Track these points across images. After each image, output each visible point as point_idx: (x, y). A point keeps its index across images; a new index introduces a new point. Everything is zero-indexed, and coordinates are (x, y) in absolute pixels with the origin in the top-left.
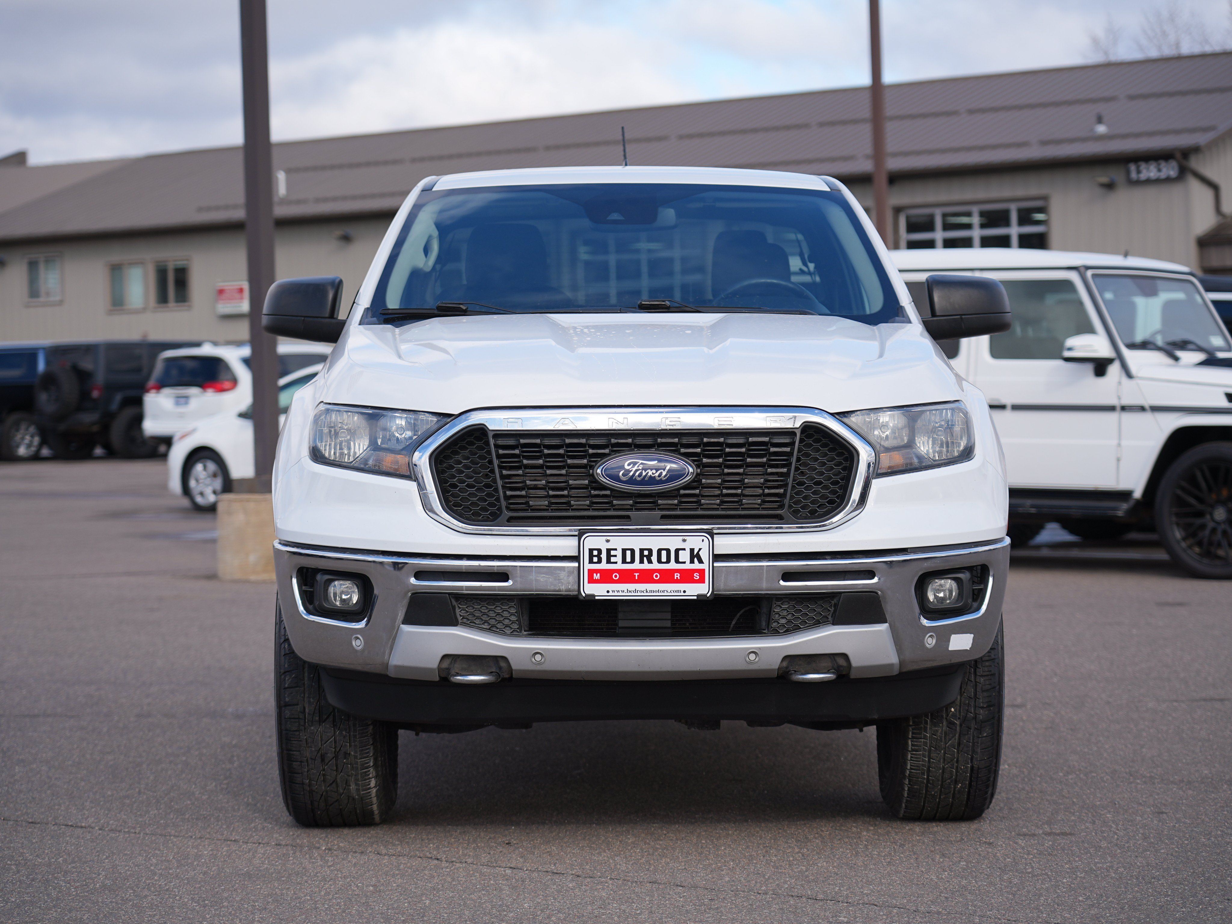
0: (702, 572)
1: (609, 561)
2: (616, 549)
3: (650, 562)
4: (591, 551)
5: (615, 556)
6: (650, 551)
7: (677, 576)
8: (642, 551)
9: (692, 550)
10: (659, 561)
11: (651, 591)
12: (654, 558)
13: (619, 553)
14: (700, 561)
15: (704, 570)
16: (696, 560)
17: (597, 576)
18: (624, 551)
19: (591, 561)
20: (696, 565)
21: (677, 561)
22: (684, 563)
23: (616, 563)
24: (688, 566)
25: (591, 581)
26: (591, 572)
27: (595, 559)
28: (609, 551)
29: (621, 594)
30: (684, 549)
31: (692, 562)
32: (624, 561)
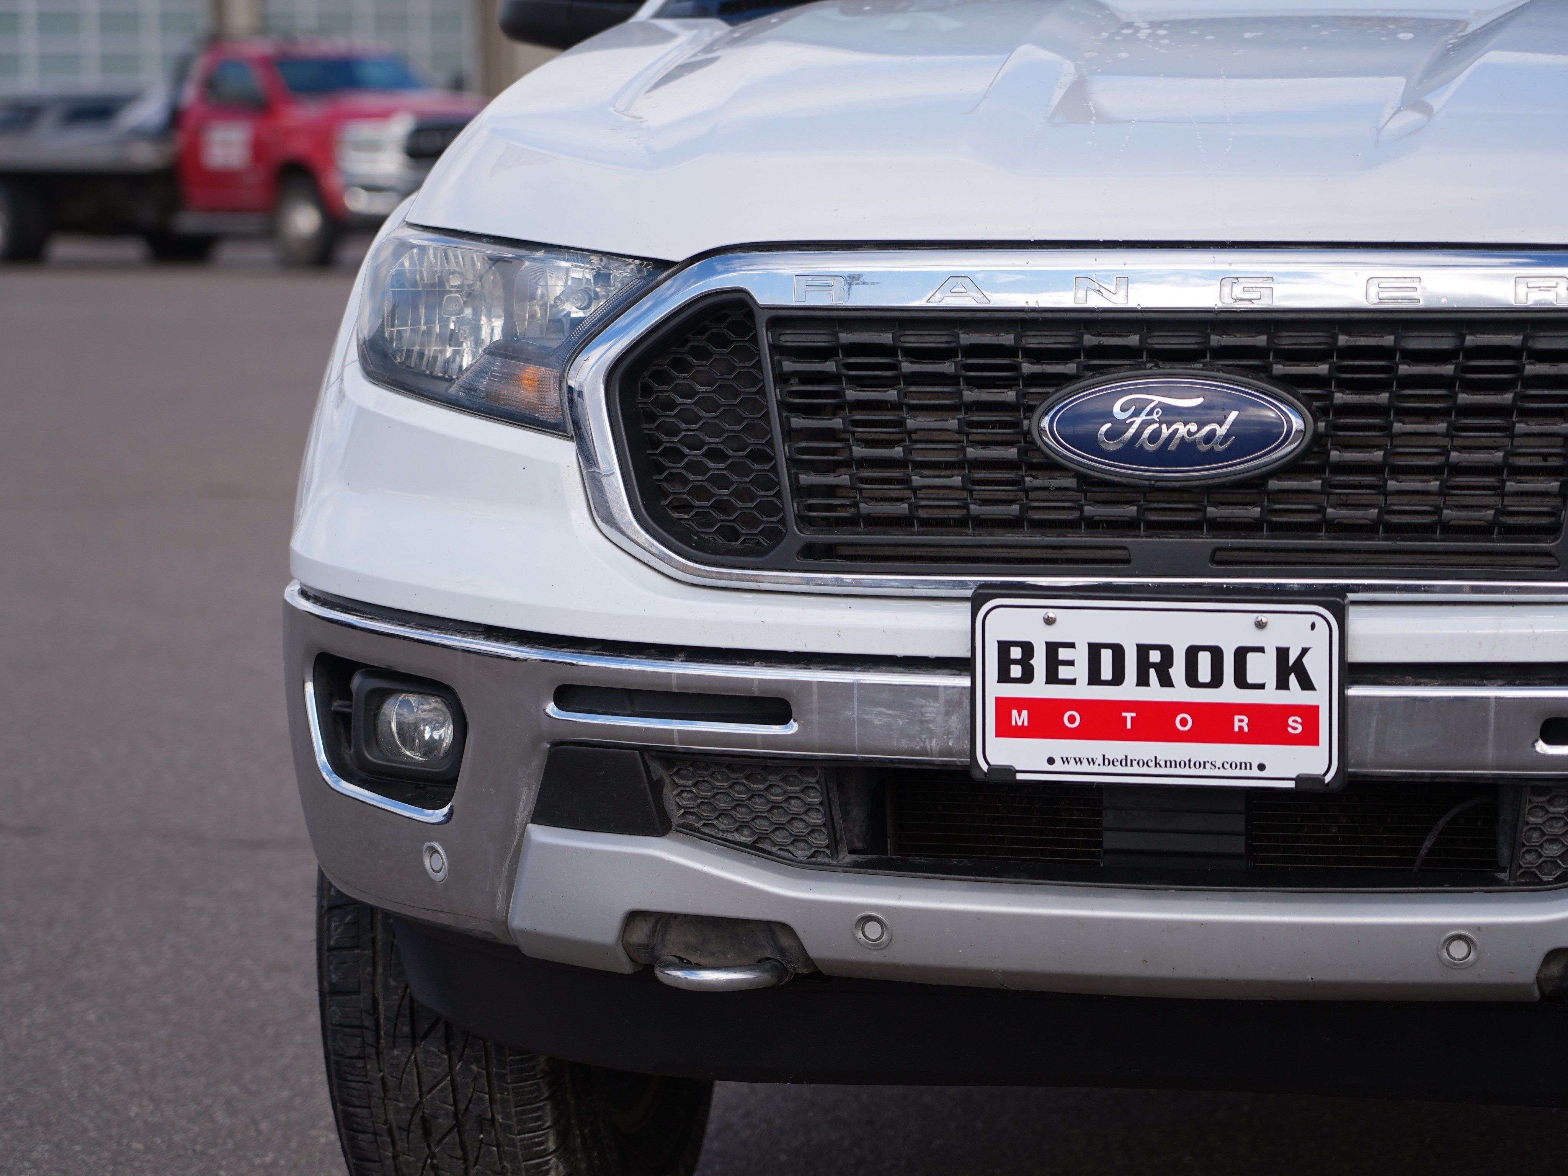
0: (1309, 714)
1: (1052, 678)
2: (1072, 645)
3: (1166, 681)
4: (1004, 647)
5: (1071, 663)
6: (1167, 651)
7: (1241, 722)
8: (1143, 650)
9: (1282, 653)
10: (1192, 680)
11: (1169, 763)
12: (1178, 672)
13: (1081, 656)
14: (1306, 684)
15: (1315, 709)
16: (1293, 679)
17: (1020, 718)
18: (1095, 650)
19: (1004, 677)
20: (1294, 695)
21: (1241, 681)
22: (1262, 686)
23: (1072, 682)
24: (1271, 696)
25: (1005, 729)
26: (1004, 706)
27: (1016, 671)
28: (1052, 648)
29: (1085, 767)
30: (1261, 650)
31: (1282, 684)
32: (1094, 678)
